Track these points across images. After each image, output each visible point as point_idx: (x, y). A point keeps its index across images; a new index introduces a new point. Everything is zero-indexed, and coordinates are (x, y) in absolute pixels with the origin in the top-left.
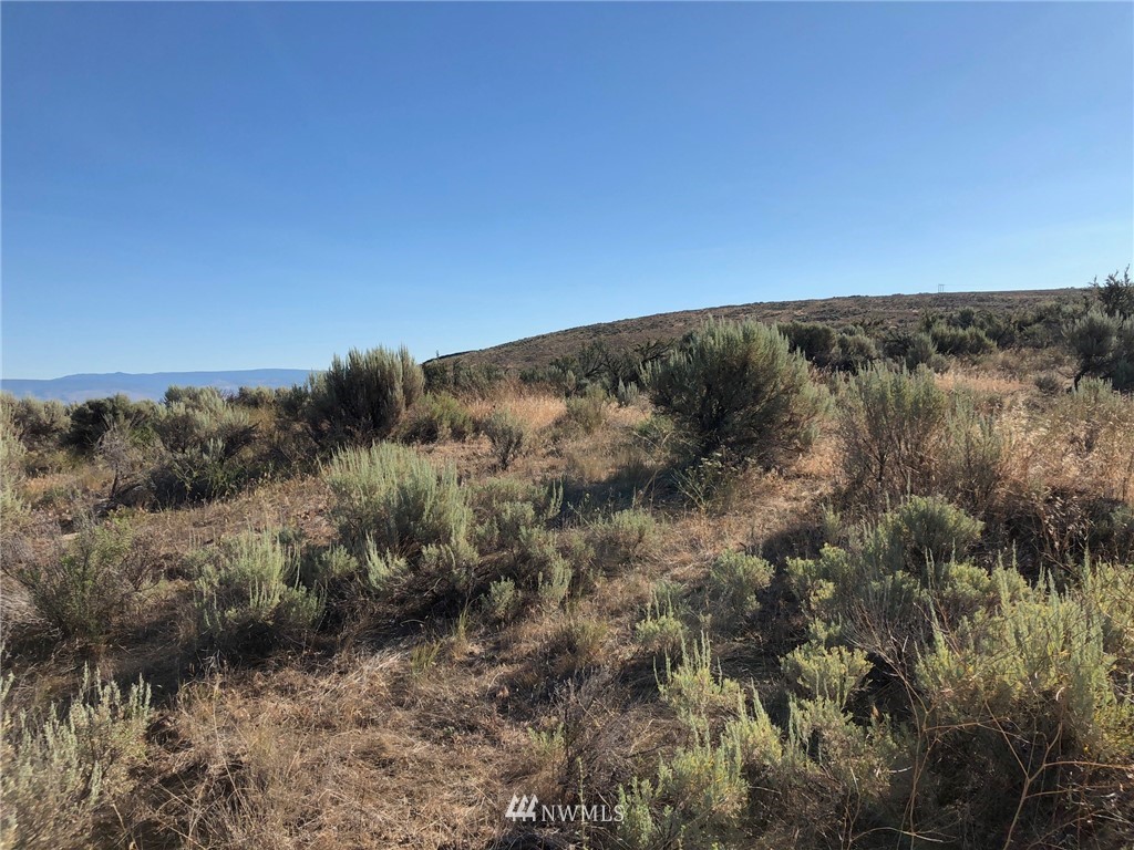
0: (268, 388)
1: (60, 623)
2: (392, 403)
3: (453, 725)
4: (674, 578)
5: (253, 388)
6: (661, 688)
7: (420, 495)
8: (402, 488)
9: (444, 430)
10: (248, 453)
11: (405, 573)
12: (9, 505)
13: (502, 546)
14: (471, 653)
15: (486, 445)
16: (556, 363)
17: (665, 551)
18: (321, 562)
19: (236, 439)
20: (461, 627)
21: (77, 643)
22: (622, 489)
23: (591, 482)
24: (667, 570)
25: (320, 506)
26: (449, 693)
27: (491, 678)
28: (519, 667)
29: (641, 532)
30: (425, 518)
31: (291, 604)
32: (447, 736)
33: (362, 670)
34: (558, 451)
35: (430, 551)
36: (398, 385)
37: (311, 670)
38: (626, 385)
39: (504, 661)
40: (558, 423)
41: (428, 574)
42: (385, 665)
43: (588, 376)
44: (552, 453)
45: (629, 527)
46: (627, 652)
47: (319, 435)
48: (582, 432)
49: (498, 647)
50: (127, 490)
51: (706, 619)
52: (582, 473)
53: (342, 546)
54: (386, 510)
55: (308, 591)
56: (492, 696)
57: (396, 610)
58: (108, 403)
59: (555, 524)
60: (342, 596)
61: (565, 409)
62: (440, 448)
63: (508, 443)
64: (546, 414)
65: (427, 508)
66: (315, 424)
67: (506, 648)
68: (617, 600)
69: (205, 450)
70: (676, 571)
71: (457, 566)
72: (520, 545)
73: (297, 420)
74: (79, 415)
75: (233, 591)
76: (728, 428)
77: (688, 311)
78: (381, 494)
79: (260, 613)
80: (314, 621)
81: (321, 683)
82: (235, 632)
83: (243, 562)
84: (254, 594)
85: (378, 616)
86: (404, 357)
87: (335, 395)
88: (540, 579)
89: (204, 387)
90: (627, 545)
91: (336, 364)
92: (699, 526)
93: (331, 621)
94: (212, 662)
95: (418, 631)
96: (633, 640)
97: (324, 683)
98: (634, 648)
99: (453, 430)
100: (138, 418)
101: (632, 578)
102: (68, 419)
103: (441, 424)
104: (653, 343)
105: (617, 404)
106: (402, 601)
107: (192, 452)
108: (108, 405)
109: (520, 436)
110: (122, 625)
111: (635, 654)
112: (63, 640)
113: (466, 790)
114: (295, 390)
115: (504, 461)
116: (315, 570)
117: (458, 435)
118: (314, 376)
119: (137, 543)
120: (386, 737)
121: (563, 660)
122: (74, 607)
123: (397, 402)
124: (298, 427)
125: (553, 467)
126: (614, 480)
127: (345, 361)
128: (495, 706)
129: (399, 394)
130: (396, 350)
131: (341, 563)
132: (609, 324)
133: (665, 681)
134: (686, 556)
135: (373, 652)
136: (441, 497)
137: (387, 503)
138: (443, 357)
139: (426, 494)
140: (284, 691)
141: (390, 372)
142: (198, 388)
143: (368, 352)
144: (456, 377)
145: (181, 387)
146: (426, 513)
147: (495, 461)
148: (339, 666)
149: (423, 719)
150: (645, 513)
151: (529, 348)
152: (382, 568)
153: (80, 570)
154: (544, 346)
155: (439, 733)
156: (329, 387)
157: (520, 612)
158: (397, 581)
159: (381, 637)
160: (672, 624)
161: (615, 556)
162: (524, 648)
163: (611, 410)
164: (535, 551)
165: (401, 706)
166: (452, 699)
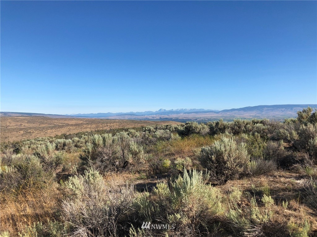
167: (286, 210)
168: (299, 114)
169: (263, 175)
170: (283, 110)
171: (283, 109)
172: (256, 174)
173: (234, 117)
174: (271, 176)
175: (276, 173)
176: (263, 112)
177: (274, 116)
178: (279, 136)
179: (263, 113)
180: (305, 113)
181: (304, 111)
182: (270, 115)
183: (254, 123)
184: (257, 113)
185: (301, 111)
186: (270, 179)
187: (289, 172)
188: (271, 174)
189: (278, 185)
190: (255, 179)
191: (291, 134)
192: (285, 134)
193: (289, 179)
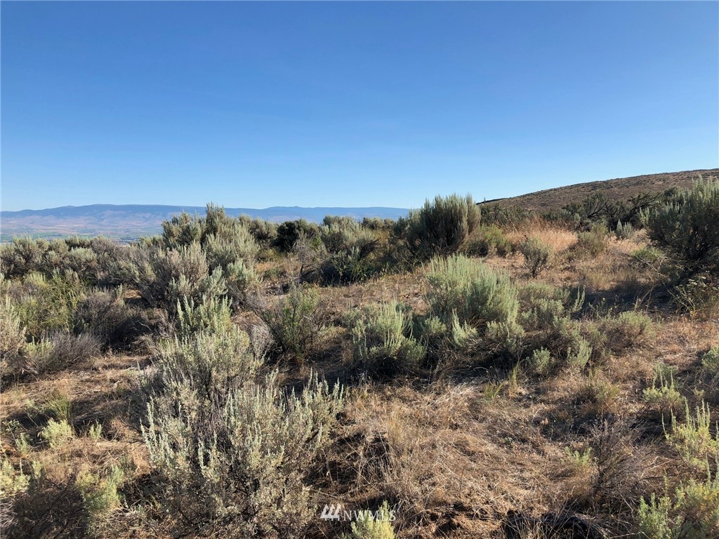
0: (379, 218)
1: (281, 344)
2: (460, 230)
3: (511, 436)
4: (666, 361)
5: (371, 218)
6: (667, 436)
7: (485, 290)
8: (473, 284)
9: (492, 249)
10: (372, 256)
11: (476, 338)
12: (252, 277)
13: (540, 328)
14: (520, 393)
15: (520, 260)
16: (567, 208)
17: (659, 342)
18: (424, 325)
19: (366, 248)
20: (514, 377)
21: (289, 357)
22: (625, 296)
23: (597, 290)
24: (660, 355)
25: (416, 291)
26: (508, 417)
27: (535, 411)
28: (554, 407)
29: (642, 328)
30: (488, 304)
31: (407, 348)
32: (507, 443)
33: (449, 394)
34: (572, 267)
35: (493, 325)
36: (465, 219)
37: (419, 389)
38: (623, 225)
39: (542, 401)
40: (572, 248)
41: (490, 340)
42: (463, 393)
43: (589, 217)
44: (567, 269)
45: (633, 323)
46: (635, 408)
47: (414, 248)
48: (589, 255)
49: (538, 392)
50: (307, 274)
51: (699, 393)
52: (591, 284)
53: (437, 317)
54: (463, 297)
55: (417, 341)
56: (537, 422)
57: (469, 359)
58: (296, 224)
59: (576, 316)
60: (436, 347)
61: (577, 239)
62: (489, 260)
63: (537, 260)
64: (562, 242)
65: (490, 298)
66: (411, 241)
67: (545, 393)
68: (624, 372)
69: (349, 253)
70: (669, 357)
71: (510, 337)
72: (552, 328)
73: (401, 238)
74: (281, 229)
75: (375, 337)
76: (709, 259)
77: (667, 174)
78: (460, 287)
79: (389, 352)
80: (420, 360)
81: (425, 398)
82: (375, 360)
83: (380, 320)
84: (387, 339)
85: (457, 362)
86: (469, 201)
87: (425, 223)
88: (569, 352)
89: (344, 217)
90: (630, 335)
91: (427, 205)
92: (686, 327)
93: (429, 361)
94: (363, 376)
95: (484, 374)
96: (639, 400)
97: (427, 398)
98: (639, 406)
99: (498, 249)
100: (310, 233)
101: (634, 358)
102: (275, 232)
103: (490, 245)
104: (642, 196)
105: (616, 237)
106: (473, 355)
107: (341, 254)
108: (296, 225)
109: (546, 256)
110: (311, 349)
111: (641, 409)
112: (282, 353)
113: (523, 479)
114: (401, 220)
115: (533, 272)
116: (421, 330)
117: (501, 253)
118: (412, 212)
119: (321, 304)
120: (470, 437)
121: (587, 407)
122: (288, 336)
123: (463, 230)
124: (401, 243)
125: (569, 278)
126: (616, 290)
127: (432, 203)
128: (538, 429)
129: (465, 224)
130: (464, 197)
131: (436, 327)
132: (604, 182)
133: (671, 432)
134: (676, 347)
135: (457, 383)
136: (499, 292)
137: (464, 292)
138: (488, 201)
139: (489, 290)
140: (404, 400)
141: (460, 211)
142: (341, 217)
143: (447, 198)
144: (496, 215)
145: (332, 216)
146: (489, 301)
147: (527, 271)
148: (435, 390)
149: (491, 429)
150: (644, 315)
151: (542, 198)
152: (462, 332)
153: (292, 316)
154: (555, 196)
155: (502, 440)
156: (422, 219)
157: (554, 371)
158: (470, 342)
159: (461, 375)
160: (672, 393)
161: (622, 342)
162: (556, 395)
163: (612, 242)
164: (564, 333)
165: (477, 419)
166: (510, 420)
167: (98, 444)
168: (165, 227)
169: (66, 370)
170: (147, 217)
171: (147, 215)
172: (49, 370)
173: (29, 230)
174: (86, 369)
175: (99, 362)
176: (103, 220)
177: (128, 231)
178: (116, 276)
179: (103, 223)
180: (176, 224)
181: (175, 221)
182: (120, 228)
183: (72, 245)
184: (89, 224)
185: (170, 220)
186: (84, 378)
187: (129, 355)
188: (87, 365)
189: (97, 388)
190: (46, 383)
191: (142, 270)
192: (130, 272)
193: (125, 370)
